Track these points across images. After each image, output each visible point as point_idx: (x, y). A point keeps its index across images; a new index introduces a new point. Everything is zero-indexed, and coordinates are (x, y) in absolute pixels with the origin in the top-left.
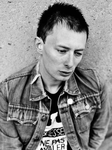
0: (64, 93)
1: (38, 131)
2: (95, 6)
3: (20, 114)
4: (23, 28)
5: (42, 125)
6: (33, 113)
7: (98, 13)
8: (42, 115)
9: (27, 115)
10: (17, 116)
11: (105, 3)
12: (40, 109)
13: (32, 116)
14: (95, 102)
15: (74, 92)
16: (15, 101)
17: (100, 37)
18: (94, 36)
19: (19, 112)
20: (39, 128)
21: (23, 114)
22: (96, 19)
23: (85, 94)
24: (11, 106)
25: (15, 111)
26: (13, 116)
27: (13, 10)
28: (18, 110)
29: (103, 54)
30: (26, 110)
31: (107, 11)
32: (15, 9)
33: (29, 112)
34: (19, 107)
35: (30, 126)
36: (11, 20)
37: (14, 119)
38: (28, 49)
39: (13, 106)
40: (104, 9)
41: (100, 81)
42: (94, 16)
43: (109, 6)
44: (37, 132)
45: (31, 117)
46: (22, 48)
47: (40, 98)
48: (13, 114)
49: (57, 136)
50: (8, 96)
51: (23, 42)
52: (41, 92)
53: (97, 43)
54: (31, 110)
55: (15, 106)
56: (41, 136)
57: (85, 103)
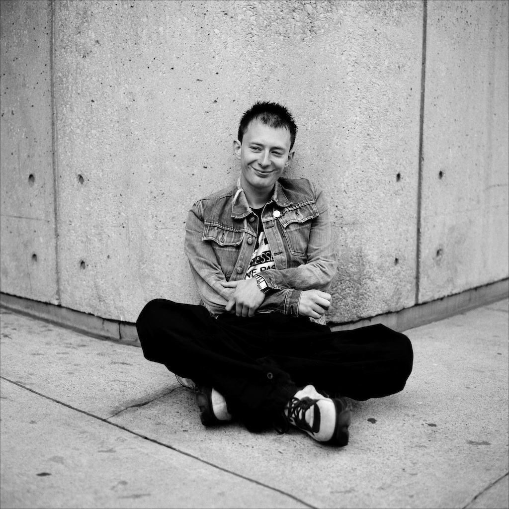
0: (272, 201)
1: (242, 257)
2: (306, 113)
3: (218, 233)
4: (222, 143)
5: (247, 250)
6: (235, 235)
7: (311, 122)
8: (248, 236)
9: (227, 236)
10: (215, 235)
11: (317, 110)
12: (245, 228)
13: (235, 238)
14: (311, 211)
15: (284, 204)
16: (213, 218)
17: (316, 154)
18: (309, 151)
19: (217, 231)
20: (244, 254)
21: (224, 234)
22: (309, 129)
23: (296, 204)
24: (207, 223)
25: (212, 230)
26: (210, 235)
27: (211, 121)
28: (216, 228)
29: (324, 179)
30: (226, 231)
31: (321, 120)
32: (213, 120)
33: (230, 233)
34: (217, 225)
35: (232, 251)
36: (208, 135)
37: (210, 238)
38: (228, 172)
39: (209, 223)
40: (317, 117)
41: (314, 188)
42: (306, 125)
43: (322, 113)
44: (241, 259)
45: (233, 239)
46: (220, 171)
47: (244, 216)
48: (210, 233)
49: (266, 262)
50: (202, 212)
51: (222, 163)
52: (246, 209)
53: (314, 162)
54: (233, 232)
55: (212, 224)
56: (246, 267)
57: (296, 213)
